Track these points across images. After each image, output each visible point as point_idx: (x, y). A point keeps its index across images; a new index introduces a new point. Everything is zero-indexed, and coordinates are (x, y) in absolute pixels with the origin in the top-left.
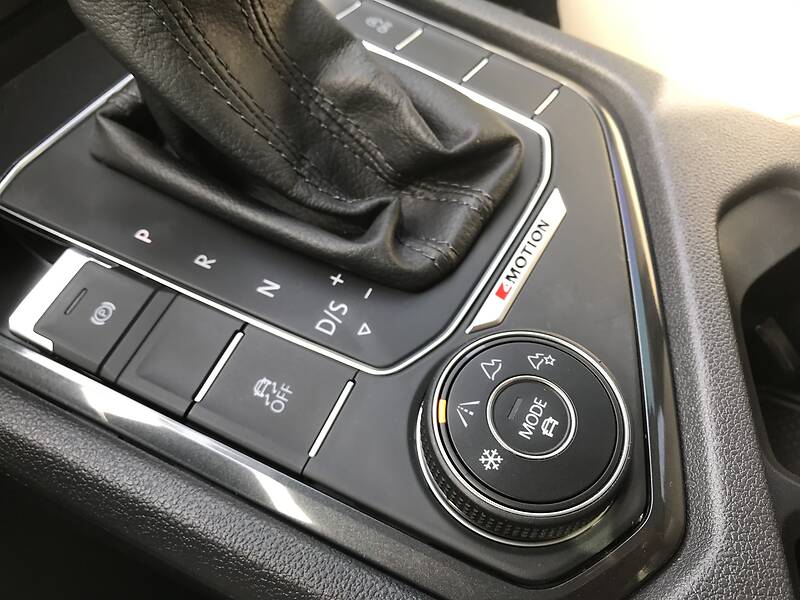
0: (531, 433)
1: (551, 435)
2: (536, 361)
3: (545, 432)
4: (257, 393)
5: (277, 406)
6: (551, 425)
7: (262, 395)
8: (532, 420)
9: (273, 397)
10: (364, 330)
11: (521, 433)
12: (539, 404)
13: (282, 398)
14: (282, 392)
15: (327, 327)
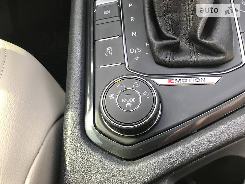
0: (124, 102)
1: (127, 106)
2: (145, 93)
3: (127, 105)
4: (107, 49)
5: (107, 54)
6: (129, 105)
7: (107, 50)
8: (128, 100)
9: (108, 52)
10: (137, 58)
11: (123, 100)
12: (133, 100)
13: (109, 54)
14: (111, 53)
15: (132, 51)
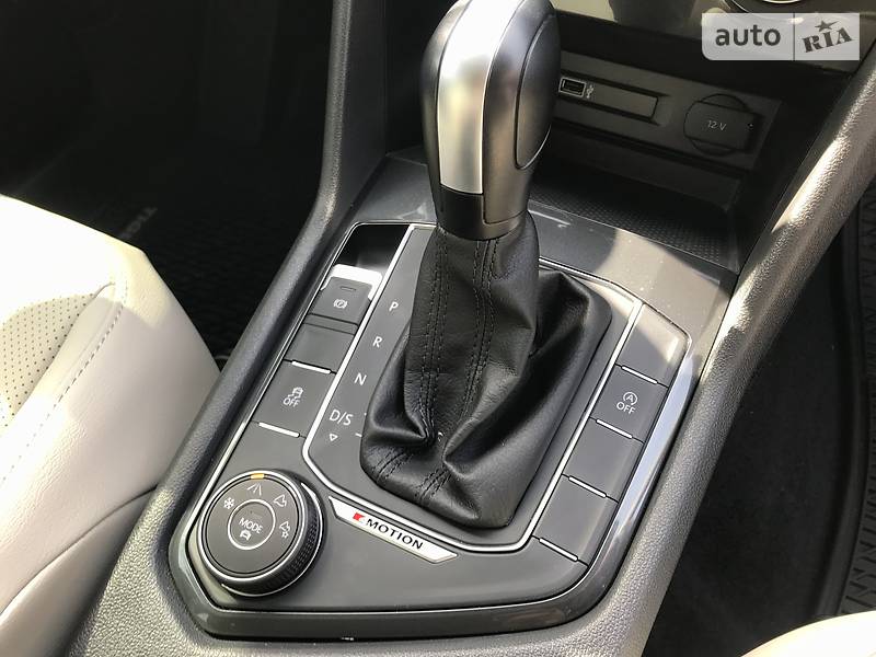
0: (243, 524)
1: (241, 535)
3: (243, 532)
4: (295, 389)
6: (247, 535)
7: (293, 392)
8: (250, 525)
9: (291, 398)
10: (333, 437)
11: (243, 519)
12: (258, 529)
14: (295, 402)
15: (335, 415)
